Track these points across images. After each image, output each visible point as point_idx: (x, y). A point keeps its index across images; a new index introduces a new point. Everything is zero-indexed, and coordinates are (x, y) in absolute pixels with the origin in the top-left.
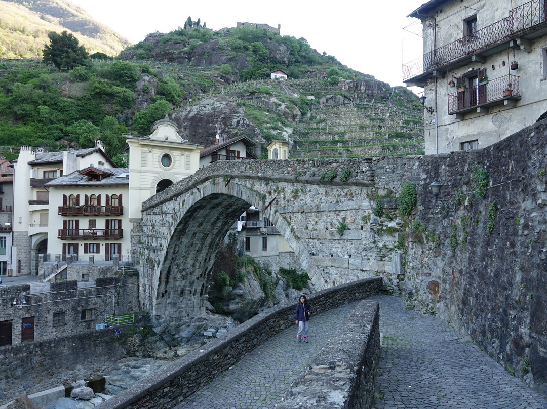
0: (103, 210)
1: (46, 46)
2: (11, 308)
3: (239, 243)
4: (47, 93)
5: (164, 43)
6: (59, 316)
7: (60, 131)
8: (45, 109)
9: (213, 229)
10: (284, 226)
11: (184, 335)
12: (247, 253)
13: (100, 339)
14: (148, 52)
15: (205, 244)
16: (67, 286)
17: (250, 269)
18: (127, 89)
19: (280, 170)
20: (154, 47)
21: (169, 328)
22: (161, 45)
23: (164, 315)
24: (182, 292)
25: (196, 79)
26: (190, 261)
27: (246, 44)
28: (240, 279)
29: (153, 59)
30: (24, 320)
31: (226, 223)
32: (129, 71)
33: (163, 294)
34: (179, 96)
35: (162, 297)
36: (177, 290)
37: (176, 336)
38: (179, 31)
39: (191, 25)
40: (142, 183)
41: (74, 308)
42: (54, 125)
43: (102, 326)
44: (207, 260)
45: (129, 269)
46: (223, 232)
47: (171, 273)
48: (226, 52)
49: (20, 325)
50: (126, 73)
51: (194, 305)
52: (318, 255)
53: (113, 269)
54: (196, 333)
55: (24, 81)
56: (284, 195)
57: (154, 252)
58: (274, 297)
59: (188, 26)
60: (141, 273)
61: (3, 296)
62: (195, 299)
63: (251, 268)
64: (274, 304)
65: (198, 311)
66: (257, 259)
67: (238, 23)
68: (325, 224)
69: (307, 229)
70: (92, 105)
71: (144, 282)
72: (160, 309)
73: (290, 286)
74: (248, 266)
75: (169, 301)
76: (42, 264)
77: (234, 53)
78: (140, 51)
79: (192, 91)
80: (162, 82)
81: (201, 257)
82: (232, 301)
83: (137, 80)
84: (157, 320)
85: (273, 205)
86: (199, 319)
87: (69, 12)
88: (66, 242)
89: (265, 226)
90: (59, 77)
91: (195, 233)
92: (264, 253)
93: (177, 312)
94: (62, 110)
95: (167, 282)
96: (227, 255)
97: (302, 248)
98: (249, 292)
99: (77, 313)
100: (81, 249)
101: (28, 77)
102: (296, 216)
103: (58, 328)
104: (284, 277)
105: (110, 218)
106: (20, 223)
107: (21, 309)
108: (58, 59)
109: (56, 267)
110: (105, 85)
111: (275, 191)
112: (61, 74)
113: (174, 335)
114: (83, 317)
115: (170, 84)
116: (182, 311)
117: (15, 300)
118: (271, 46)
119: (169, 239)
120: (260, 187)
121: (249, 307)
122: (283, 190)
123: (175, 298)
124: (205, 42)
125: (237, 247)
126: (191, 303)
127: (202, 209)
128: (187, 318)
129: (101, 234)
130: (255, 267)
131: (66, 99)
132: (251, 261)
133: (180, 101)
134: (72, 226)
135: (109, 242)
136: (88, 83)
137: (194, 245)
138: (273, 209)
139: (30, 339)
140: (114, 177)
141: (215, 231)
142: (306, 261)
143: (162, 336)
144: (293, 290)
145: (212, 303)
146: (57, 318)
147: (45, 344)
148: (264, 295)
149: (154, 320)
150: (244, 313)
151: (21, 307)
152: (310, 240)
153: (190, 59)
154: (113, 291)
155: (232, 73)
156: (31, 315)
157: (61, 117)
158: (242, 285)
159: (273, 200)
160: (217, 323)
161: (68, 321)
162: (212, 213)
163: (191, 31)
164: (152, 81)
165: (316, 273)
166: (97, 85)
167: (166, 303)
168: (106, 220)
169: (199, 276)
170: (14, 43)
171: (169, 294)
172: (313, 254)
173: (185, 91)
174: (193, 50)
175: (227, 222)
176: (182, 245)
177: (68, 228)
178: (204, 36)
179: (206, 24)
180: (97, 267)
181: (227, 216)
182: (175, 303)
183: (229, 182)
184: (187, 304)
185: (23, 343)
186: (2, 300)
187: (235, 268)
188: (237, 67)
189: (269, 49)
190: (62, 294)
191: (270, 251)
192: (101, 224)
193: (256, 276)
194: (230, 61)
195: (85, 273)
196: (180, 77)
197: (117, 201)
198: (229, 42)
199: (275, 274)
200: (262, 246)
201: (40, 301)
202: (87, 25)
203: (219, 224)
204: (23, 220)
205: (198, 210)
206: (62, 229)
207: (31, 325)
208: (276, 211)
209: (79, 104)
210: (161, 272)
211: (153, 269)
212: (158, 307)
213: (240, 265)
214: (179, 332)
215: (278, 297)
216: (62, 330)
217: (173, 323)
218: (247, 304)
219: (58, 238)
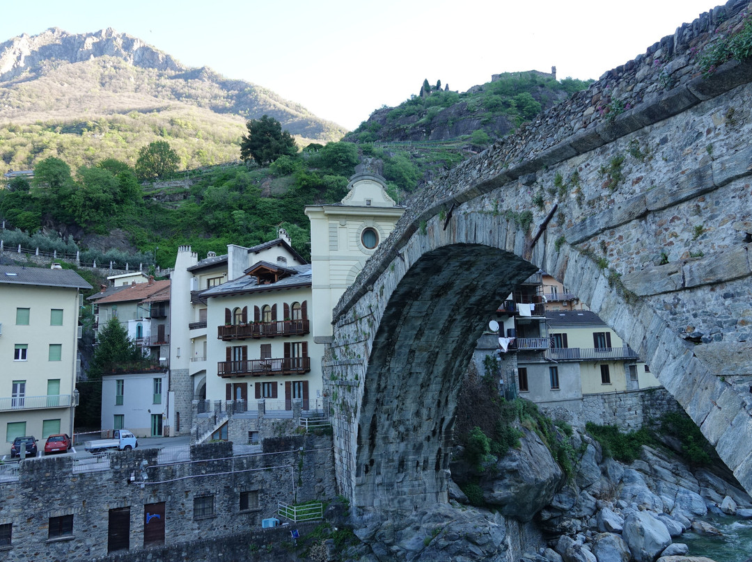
0: (280, 328)
1: (244, 138)
2: (127, 486)
3: (504, 375)
4: (244, 195)
5: (394, 118)
6: (204, 502)
7: (259, 241)
8: (241, 214)
9: (445, 342)
10: (587, 276)
11: (408, 547)
12: (525, 396)
13: (264, 546)
14: (373, 133)
15: (435, 372)
16: (216, 451)
17: (529, 423)
18: (343, 177)
19: (562, 129)
20: (381, 125)
21: (382, 531)
22: (390, 121)
23: (372, 506)
24: (402, 464)
25: (437, 155)
26: (411, 406)
27: (506, 99)
28: (512, 441)
29: (380, 141)
30: (148, 507)
31: (468, 330)
32: (344, 153)
33: (368, 467)
34: (413, 179)
35: (367, 471)
36: (393, 461)
37: (395, 548)
38: (412, 100)
39: (428, 91)
40: (332, 277)
41: (228, 490)
42: (252, 234)
43: (269, 523)
44: (443, 404)
45: (318, 423)
46: (466, 347)
47: (379, 429)
48: (479, 115)
49: (142, 516)
50: (340, 157)
51: (425, 489)
52: (720, 339)
53: (294, 424)
54: (431, 544)
55: (218, 184)
56: (579, 191)
57: (350, 391)
58: (580, 475)
59: (425, 93)
60: (335, 430)
61: (116, 467)
62: (428, 478)
63: (530, 421)
64: (582, 489)
65: (434, 499)
66: (543, 406)
67: (493, 76)
68: (738, 225)
69: (665, 261)
70: (298, 204)
71: (340, 445)
72: (365, 495)
73: (608, 456)
74: (526, 418)
75: (378, 480)
76: (196, 417)
77: (489, 114)
78: (364, 133)
79: (431, 171)
80: (389, 162)
81: (430, 399)
82: (498, 483)
83: (356, 164)
84: (360, 515)
85: (551, 229)
86: (435, 515)
87: (288, 114)
88: (231, 381)
89: (553, 346)
90: (259, 174)
91: (412, 352)
92: (555, 396)
93: (396, 501)
94: (262, 214)
95: (372, 445)
96: (483, 396)
97: (652, 327)
98: (530, 465)
99: (233, 498)
100: (251, 391)
101: (224, 179)
102: (620, 238)
103: (203, 523)
104: (595, 439)
105: (290, 341)
106: (178, 357)
107: (143, 489)
108: (258, 152)
109: (213, 420)
110: (314, 175)
111: (553, 192)
112: (262, 169)
113: (390, 545)
114: (244, 505)
115: (399, 163)
116: (404, 500)
117: (133, 474)
118: (543, 95)
119: (366, 363)
120: (516, 199)
121: (532, 494)
122: (575, 178)
123: (390, 474)
124: (448, 107)
125: (501, 382)
126: (419, 485)
127: (416, 299)
128: (414, 513)
129: (277, 366)
130: (538, 419)
131: (266, 200)
132: (531, 409)
133: (416, 185)
134: (238, 357)
135: (291, 379)
136: (293, 175)
137: (415, 375)
138: (552, 239)
139: (159, 541)
140: (297, 275)
141: (451, 347)
142: (673, 365)
143: (369, 545)
144: (616, 463)
145: (461, 485)
146: (200, 506)
147: (171, 552)
148: (560, 472)
149: (354, 515)
150: (524, 505)
151: (143, 486)
152: (682, 295)
153: (429, 133)
154: (292, 460)
155: (489, 140)
156: (159, 499)
157: (260, 222)
158: (515, 453)
159: (551, 216)
160: (471, 524)
161: (218, 512)
162: (438, 307)
163: (429, 98)
164: (376, 162)
165: (719, 401)
166: (304, 176)
167: (374, 483)
168: (285, 343)
169: (431, 435)
170: (228, 157)
171: (379, 466)
172: (697, 340)
173: (422, 171)
174: (432, 120)
175: (470, 327)
176: (392, 375)
177: (232, 360)
178: (446, 101)
179: (449, 86)
180: (270, 419)
181: (469, 314)
182: (391, 485)
183: (450, 216)
184: (413, 487)
185: (147, 546)
186: (114, 472)
187: (500, 420)
188: (496, 131)
189: (540, 100)
190: (208, 464)
191: (565, 392)
192: (277, 350)
193: (542, 435)
194: (485, 125)
195: (253, 430)
196: (414, 155)
197: (300, 312)
198: (481, 100)
199: (579, 433)
200: (549, 382)
201: (173, 476)
202: (309, 125)
203: (456, 333)
204: (182, 353)
205: (409, 302)
206: (225, 361)
207: (158, 516)
208: (560, 243)
209: (283, 203)
210: (359, 426)
211: (349, 422)
212: (360, 490)
213: (509, 415)
214: (400, 540)
215: (588, 475)
216: (209, 526)
217: (389, 522)
218: (528, 488)
219: (219, 375)
